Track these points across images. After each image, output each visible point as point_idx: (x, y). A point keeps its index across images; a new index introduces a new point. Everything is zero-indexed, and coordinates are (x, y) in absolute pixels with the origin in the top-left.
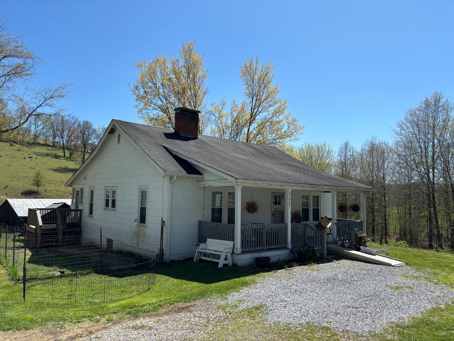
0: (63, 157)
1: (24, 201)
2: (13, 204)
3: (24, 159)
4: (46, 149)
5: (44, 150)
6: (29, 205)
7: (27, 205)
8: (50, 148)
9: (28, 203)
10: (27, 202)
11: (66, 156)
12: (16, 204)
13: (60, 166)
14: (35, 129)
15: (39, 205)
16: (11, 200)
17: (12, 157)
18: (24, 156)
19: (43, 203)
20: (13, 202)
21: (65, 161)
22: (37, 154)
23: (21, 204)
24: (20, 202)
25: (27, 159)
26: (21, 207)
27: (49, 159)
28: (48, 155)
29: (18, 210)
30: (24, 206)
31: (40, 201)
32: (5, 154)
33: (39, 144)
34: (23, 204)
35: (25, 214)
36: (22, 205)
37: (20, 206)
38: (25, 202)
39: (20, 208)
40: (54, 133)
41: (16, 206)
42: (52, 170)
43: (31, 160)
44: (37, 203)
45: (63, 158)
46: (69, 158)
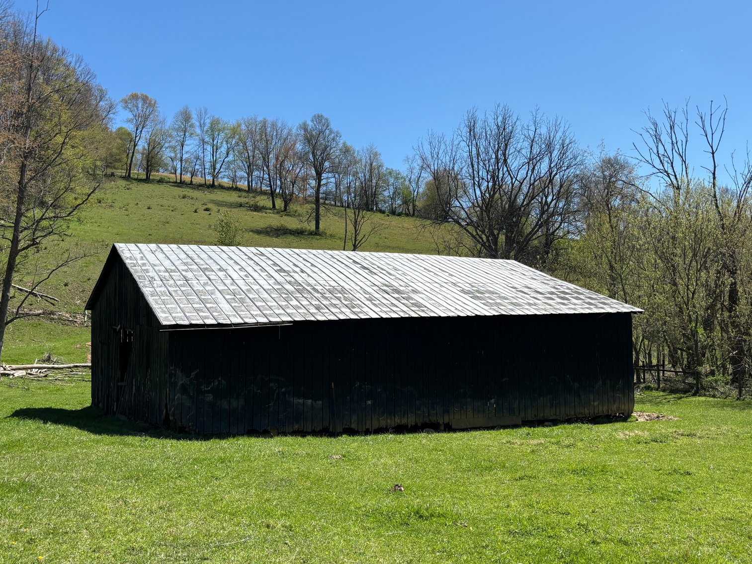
0: (270, 209)
1: (191, 253)
2: (140, 262)
3: (196, 212)
4: (237, 195)
5: (233, 197)
6: (215, 267)
7: (204, 270)
8: (244, 194)
9: (210, 262)
10: (204, 256)
11: (277, 207)
12: (153, 266)
13: (268, 224)
14: (213, 155)
15: (257, 268)
16: (132, 246)
17: (171, 209)
18: (195, 208)
19: (275, 264)
20: (139, 256)
21: (277, 216)
22: (219, 204)
23: (177, 263)
24: (173, 257)
25: (201, 212)
26: (176, 275)
27: (244, 213)
28: (241, 205)
29: (163, 289)
30: (189, 275)
31: (263, 254)
32: (157, 203)
33: (221, 187)
34: (186, 264)
35: (197, 310)
36: (181, 267)
37: (172, 271)
38: (195, 257)
39: (171, 282)
40: (249, 162)
41: (152, 274)
42: (252, 231)
43: (210, 214)
44: (251, 263)
45: (271, 211)
46: (282, 211)
